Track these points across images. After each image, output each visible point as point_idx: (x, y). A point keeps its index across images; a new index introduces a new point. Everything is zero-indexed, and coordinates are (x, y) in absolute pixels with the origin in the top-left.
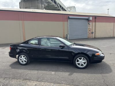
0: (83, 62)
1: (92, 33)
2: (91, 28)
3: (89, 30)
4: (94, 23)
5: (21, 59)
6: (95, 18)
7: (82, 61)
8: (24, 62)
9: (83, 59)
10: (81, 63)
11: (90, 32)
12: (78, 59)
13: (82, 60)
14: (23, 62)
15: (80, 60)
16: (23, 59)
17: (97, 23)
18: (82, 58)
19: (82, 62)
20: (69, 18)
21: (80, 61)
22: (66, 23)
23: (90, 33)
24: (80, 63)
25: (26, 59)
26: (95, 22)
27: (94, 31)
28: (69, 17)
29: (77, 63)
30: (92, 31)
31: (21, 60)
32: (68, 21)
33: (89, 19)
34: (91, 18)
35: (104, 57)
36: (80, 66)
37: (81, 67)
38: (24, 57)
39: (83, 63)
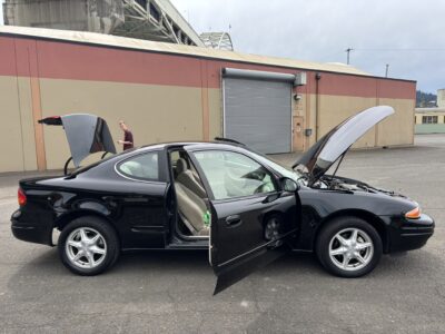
0: (357, 251)
1: (307, 133)
2: (302, 113)
3: (298, 121)
4: (313, 97)
5: (78, 244)
6: (317, 78)
7: (354, 245)
8: (91, 259)
9: (359, 235)
11: (299, 130)
12: (338, 236)
13: (353, 239)
14: (84, 259)
15: (348, 242)
16: (86, 246)
17: (323, 97)
18: (356, 232)
19: (353, 247)
20: (225, 75)
21: (346, 246)
22: (212, 92)
23: (298, 134)
24: (345, 253)
25: (101, 247)
26: (317, 93)
28: (224, 71)
29: (332, 253)
30: (308, 124)
31: (75, 250)
32: (220, 86)
33: (297, 82)
34: (303, 79)
35: (432, 225)
36: (344, 266)
37: (351, 268)
38: (90, 235)
39: (357, 254)
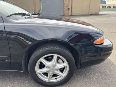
0: (57, 70)
1: (69, 9)
9: (58, 58)
10: (51, 73)
18: (56, 56)
21: (48, 67)
24: (48, 71)
27: (70, 7)
30: (69, 6)
